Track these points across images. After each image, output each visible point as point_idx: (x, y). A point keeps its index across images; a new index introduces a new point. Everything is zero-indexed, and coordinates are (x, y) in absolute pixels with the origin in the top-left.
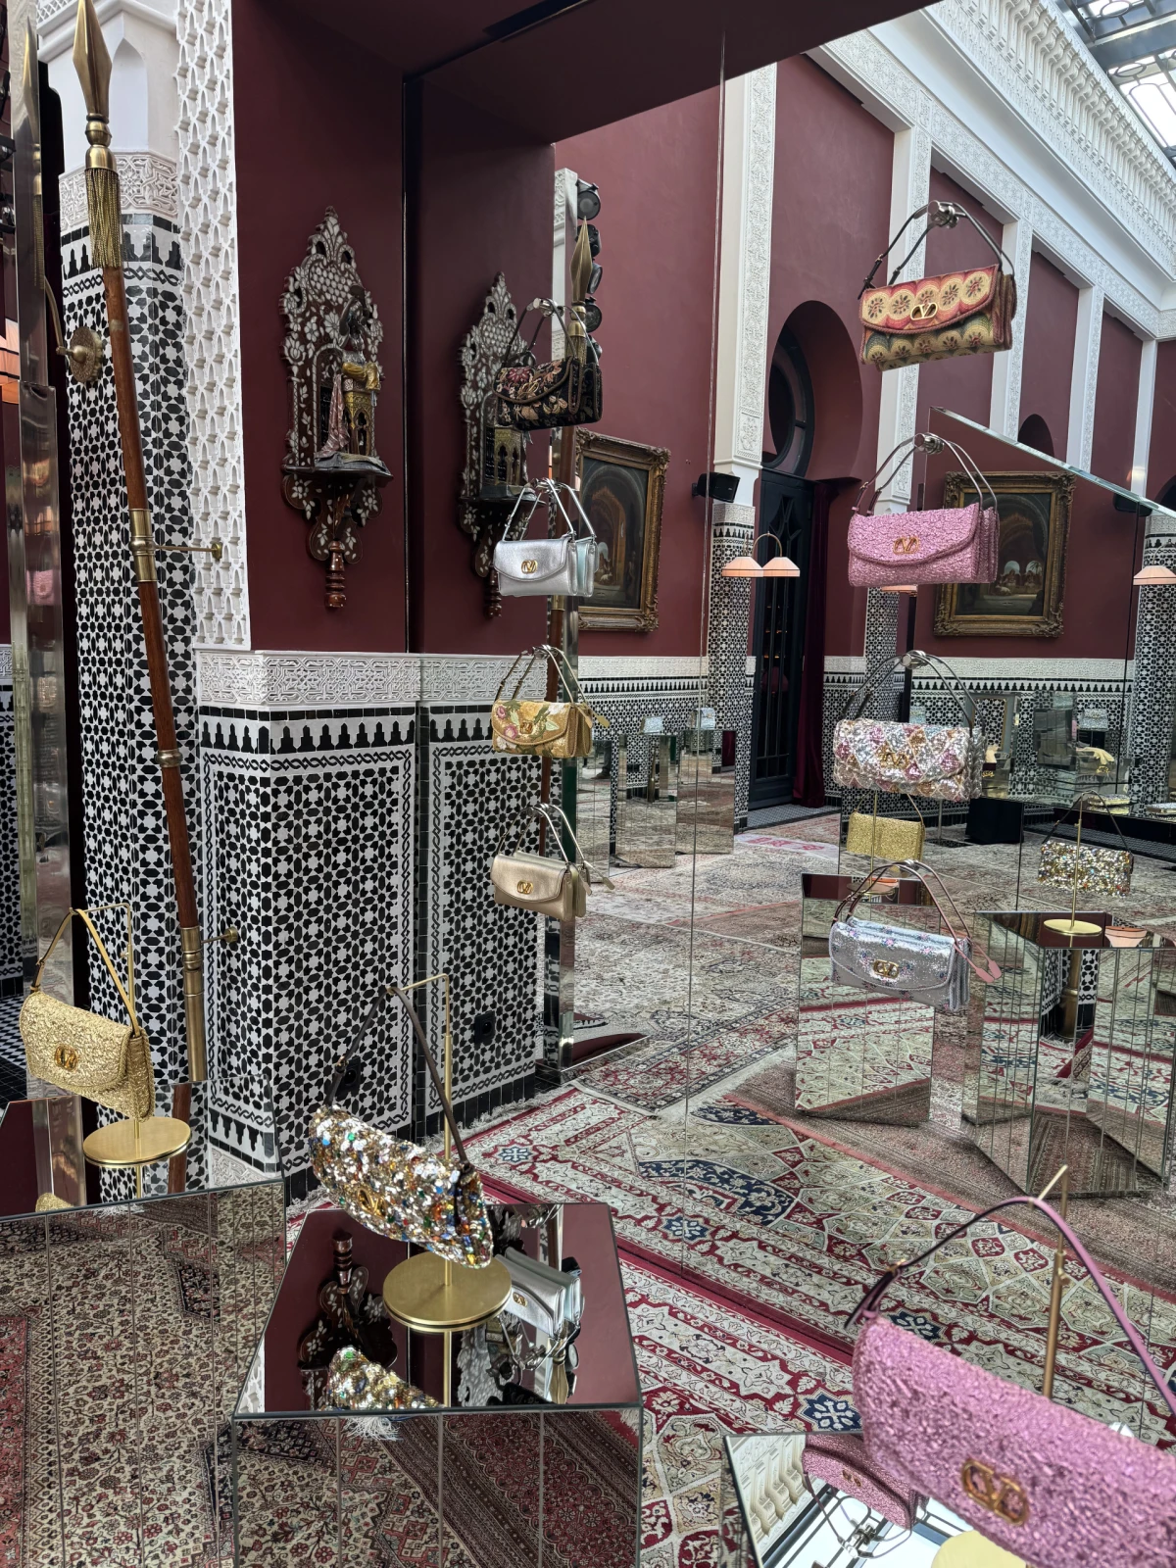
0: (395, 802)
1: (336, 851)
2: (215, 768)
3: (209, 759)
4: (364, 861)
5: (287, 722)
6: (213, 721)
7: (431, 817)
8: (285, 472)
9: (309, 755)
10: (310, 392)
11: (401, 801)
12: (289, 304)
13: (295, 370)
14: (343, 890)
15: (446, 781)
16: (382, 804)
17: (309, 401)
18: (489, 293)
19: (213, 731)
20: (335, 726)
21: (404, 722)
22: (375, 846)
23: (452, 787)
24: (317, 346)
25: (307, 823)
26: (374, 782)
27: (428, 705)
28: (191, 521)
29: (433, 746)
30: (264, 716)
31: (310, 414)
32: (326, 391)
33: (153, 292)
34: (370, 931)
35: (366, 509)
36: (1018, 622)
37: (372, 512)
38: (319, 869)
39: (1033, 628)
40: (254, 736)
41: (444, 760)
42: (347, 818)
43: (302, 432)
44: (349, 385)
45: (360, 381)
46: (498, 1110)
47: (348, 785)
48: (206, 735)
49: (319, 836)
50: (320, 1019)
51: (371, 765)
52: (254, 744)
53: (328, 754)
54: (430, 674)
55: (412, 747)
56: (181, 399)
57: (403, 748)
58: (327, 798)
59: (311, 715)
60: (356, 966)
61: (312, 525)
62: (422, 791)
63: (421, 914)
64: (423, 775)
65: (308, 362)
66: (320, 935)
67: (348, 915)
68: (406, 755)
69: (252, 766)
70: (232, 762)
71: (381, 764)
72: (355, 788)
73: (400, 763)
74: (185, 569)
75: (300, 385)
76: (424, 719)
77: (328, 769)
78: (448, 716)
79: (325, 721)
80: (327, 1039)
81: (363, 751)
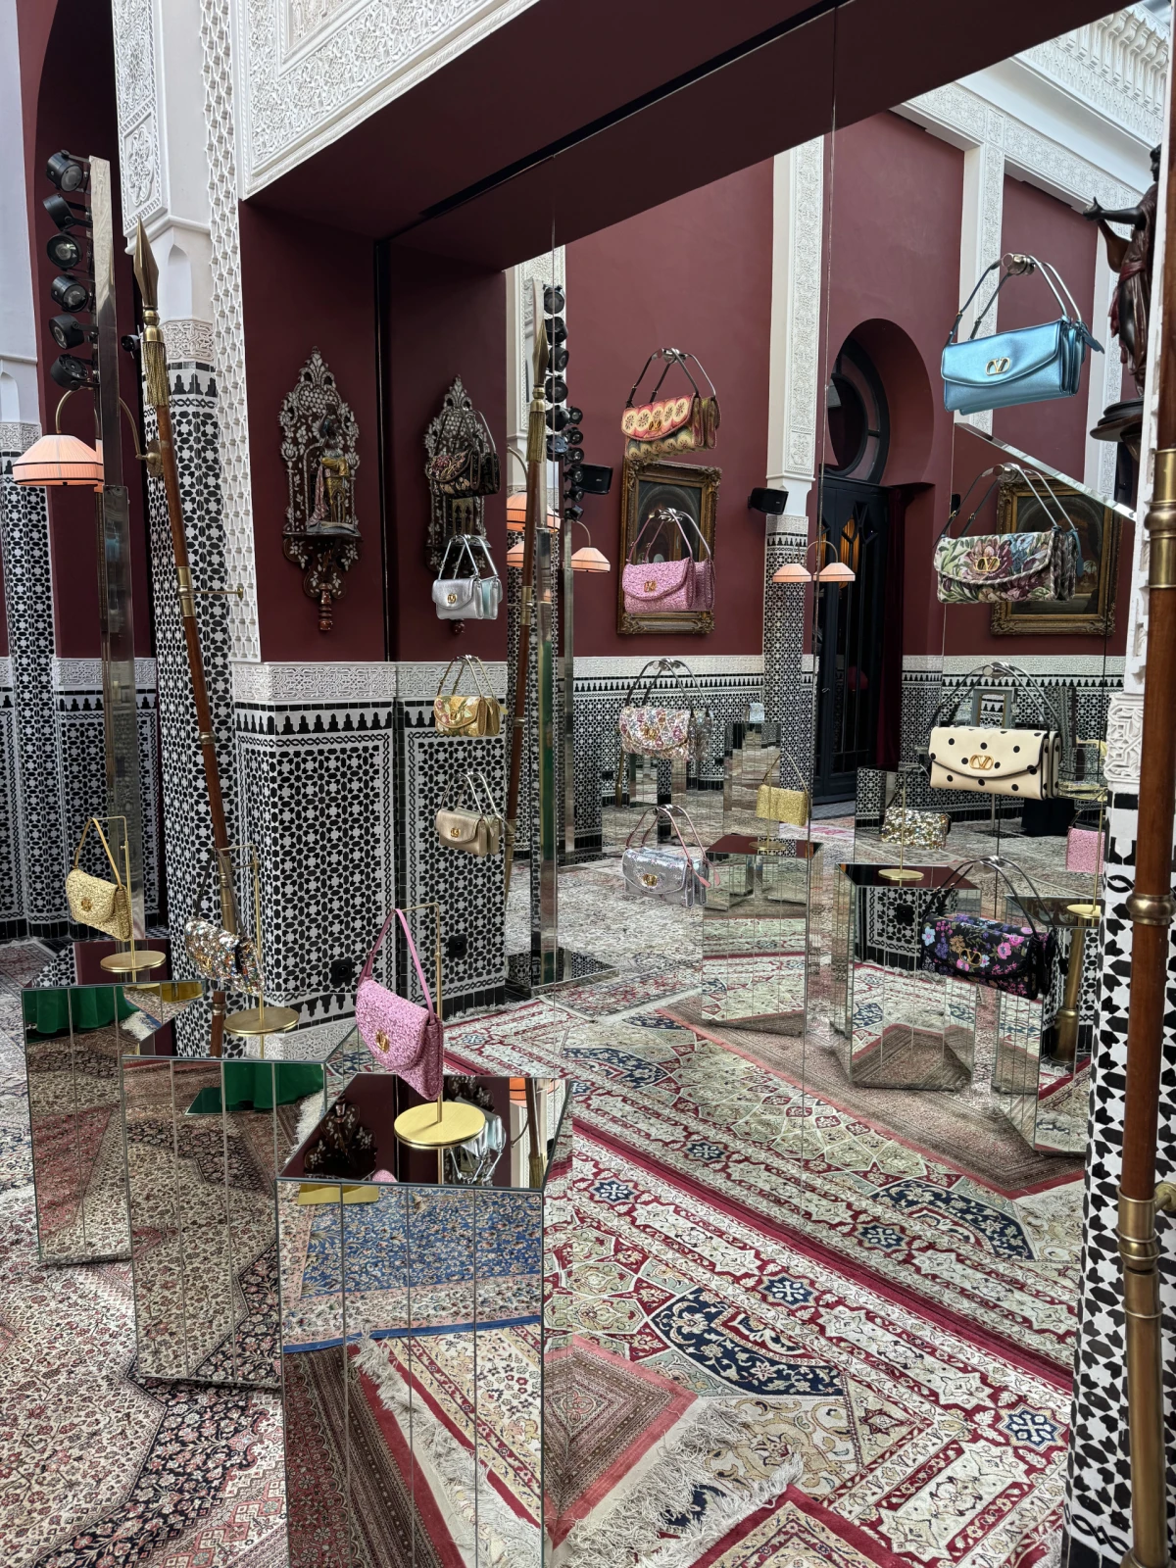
0: (376, 772)
1: (329, 806)
2: (245, 746)
3: (243, 740)
4: (351, 814)
5: (288, 713)
6: (242, 712)
7: (407, 784)
8: (285, 537)
9: (306, 736)
10: (302, 479)
11: (382, 771)
12: (284, 419)
13: (290, 464)
14: (335, 835)
15: (420, 757)
16: (366, 773)
17: (301, 485)
18: (448, 392)
19: (242, 720)
20: (326, 716)
21: (383, 713)
22: (360, 803)
23: (425, 762)
24: (307, 446)
25: (305, 785)
26: (359, 757)
27: (403, 700)
28: (226, 572)
29: (407, 731)
30: (271, 709)
31: (302, 493)
32: (313, 477)
33: (196, 415)
34: (358, 866)
35: (348, 558)
36: (1074, 621)
37: (354, 560)
38: (316, 818)
39: (1088, 626)
40: (265, 723)
41: (417, 741)
42: (337, 782)
43: (297, 507)
44: (328, 473)
45: (335, 470)
46: (470, 1010)
47: (337, 759)
48: (239, 722)
49: (315, 794)
50: (318, 927)
51: (356, 745)
52: (265, 729)
53: (321, 735)
54: (404, 678)
55: (390, 732)
56: (217, 487)
57: (383, 732)
58: (321, 767)
59: (306, 707)
60: (347, 891)
61: (307, 572)
62: (399, 764)
63: (400, 855)
64: (399, 752)
65: (300, 458)
66: (317, 866)
67: (339, 853)
68: (385, 738)
69: (265, 743)
70: (253, 741)
71: (364, 744)
72: (344, 761)
73: (380, 743)
74: (223, 606)
75: (294, 475)
76: (401, 710)
77: (321, 747)
78: (420, 708)
79: (318, 712)
80: (325, 942)
81: (349, 734)
